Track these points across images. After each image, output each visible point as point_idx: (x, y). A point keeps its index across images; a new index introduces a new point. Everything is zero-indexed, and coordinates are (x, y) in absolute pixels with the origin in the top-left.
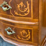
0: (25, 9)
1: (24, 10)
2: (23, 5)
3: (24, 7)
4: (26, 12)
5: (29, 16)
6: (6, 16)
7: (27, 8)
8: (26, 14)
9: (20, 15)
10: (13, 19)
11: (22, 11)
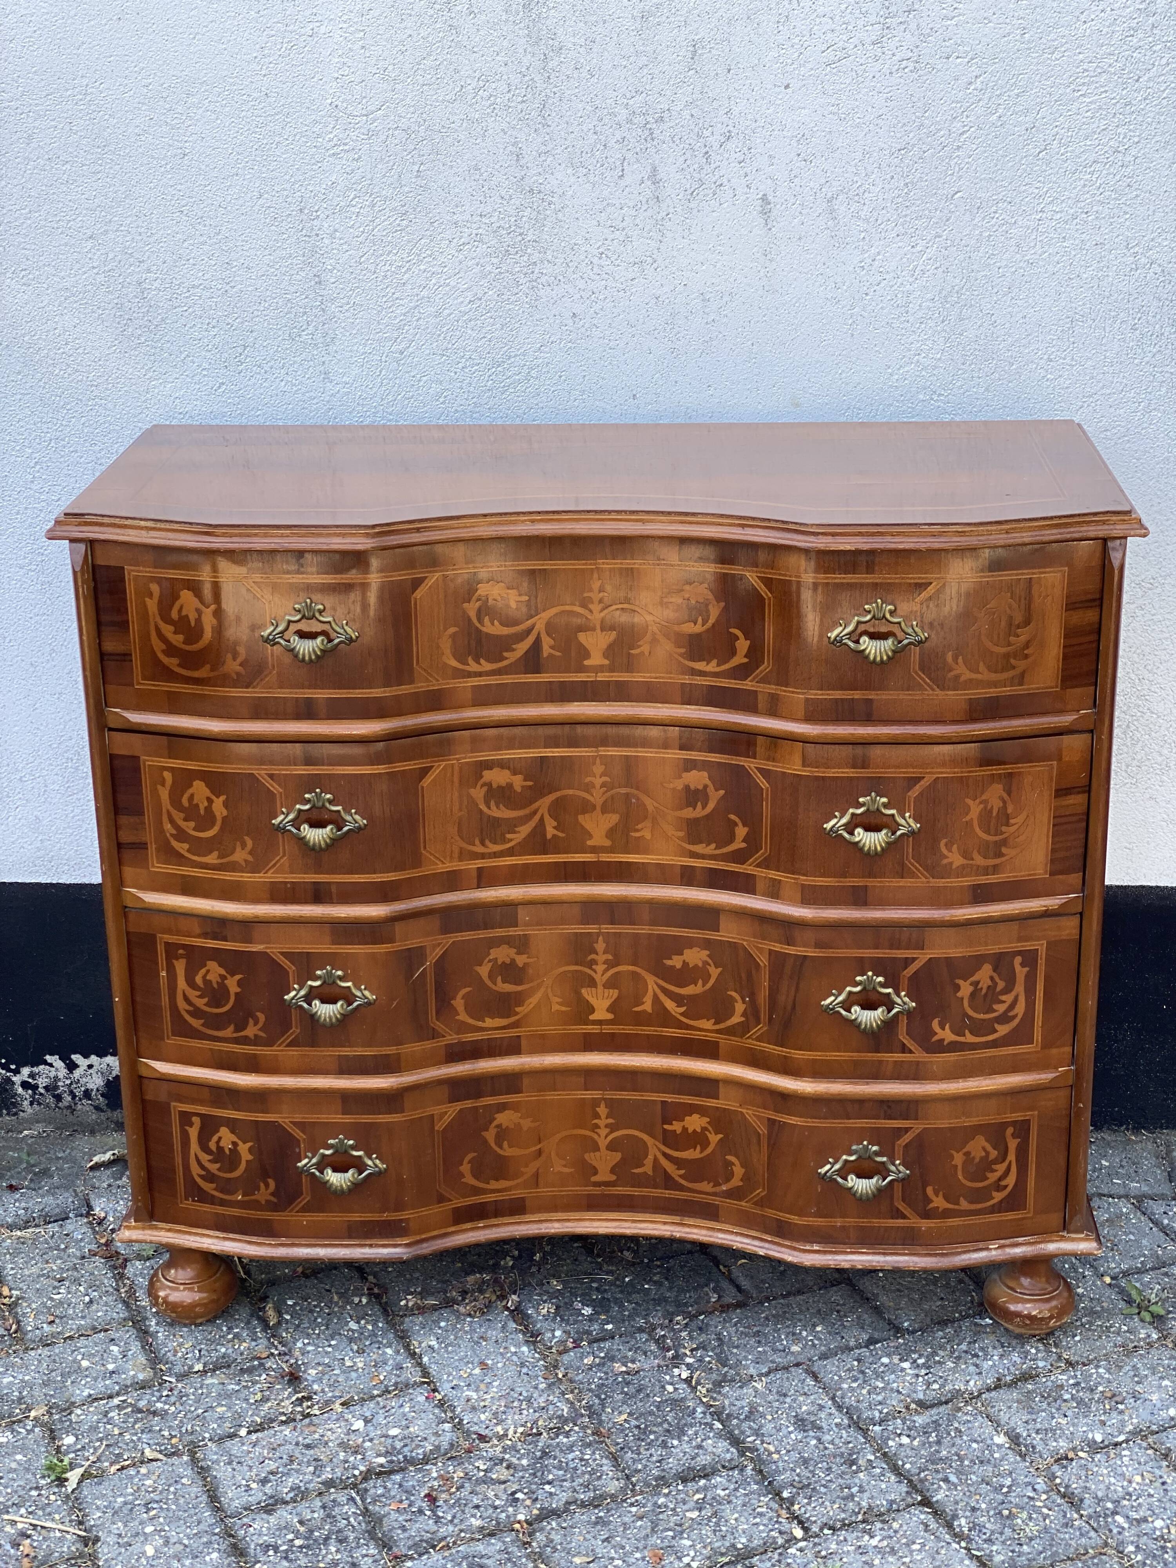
0: (1003, 998)
1: (995, 1007)
2: (992, 978)
3: (998, 989)
4: (1004, 1019)
5: (1021, 1035)
6: (856, 1063)
7: (1013, 994)
8: (1003, 1030)
9: (970, 1038)
10: (915, 1074)
11: (982, 1016)
